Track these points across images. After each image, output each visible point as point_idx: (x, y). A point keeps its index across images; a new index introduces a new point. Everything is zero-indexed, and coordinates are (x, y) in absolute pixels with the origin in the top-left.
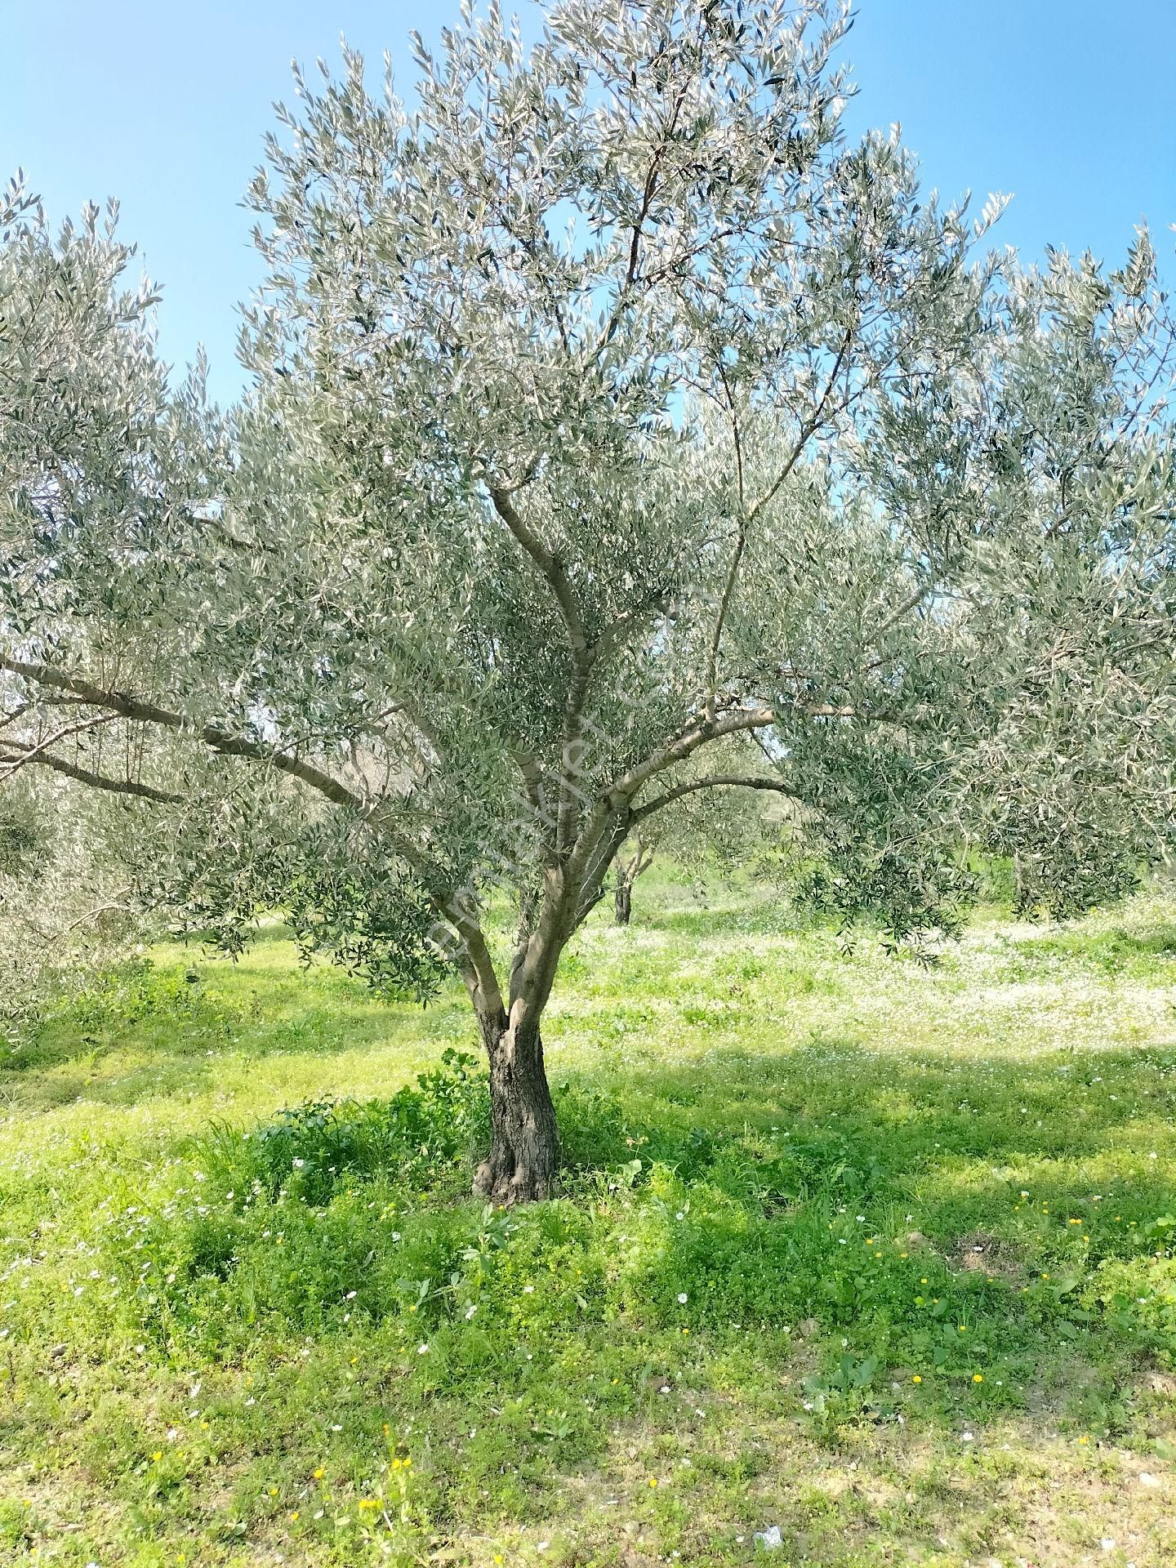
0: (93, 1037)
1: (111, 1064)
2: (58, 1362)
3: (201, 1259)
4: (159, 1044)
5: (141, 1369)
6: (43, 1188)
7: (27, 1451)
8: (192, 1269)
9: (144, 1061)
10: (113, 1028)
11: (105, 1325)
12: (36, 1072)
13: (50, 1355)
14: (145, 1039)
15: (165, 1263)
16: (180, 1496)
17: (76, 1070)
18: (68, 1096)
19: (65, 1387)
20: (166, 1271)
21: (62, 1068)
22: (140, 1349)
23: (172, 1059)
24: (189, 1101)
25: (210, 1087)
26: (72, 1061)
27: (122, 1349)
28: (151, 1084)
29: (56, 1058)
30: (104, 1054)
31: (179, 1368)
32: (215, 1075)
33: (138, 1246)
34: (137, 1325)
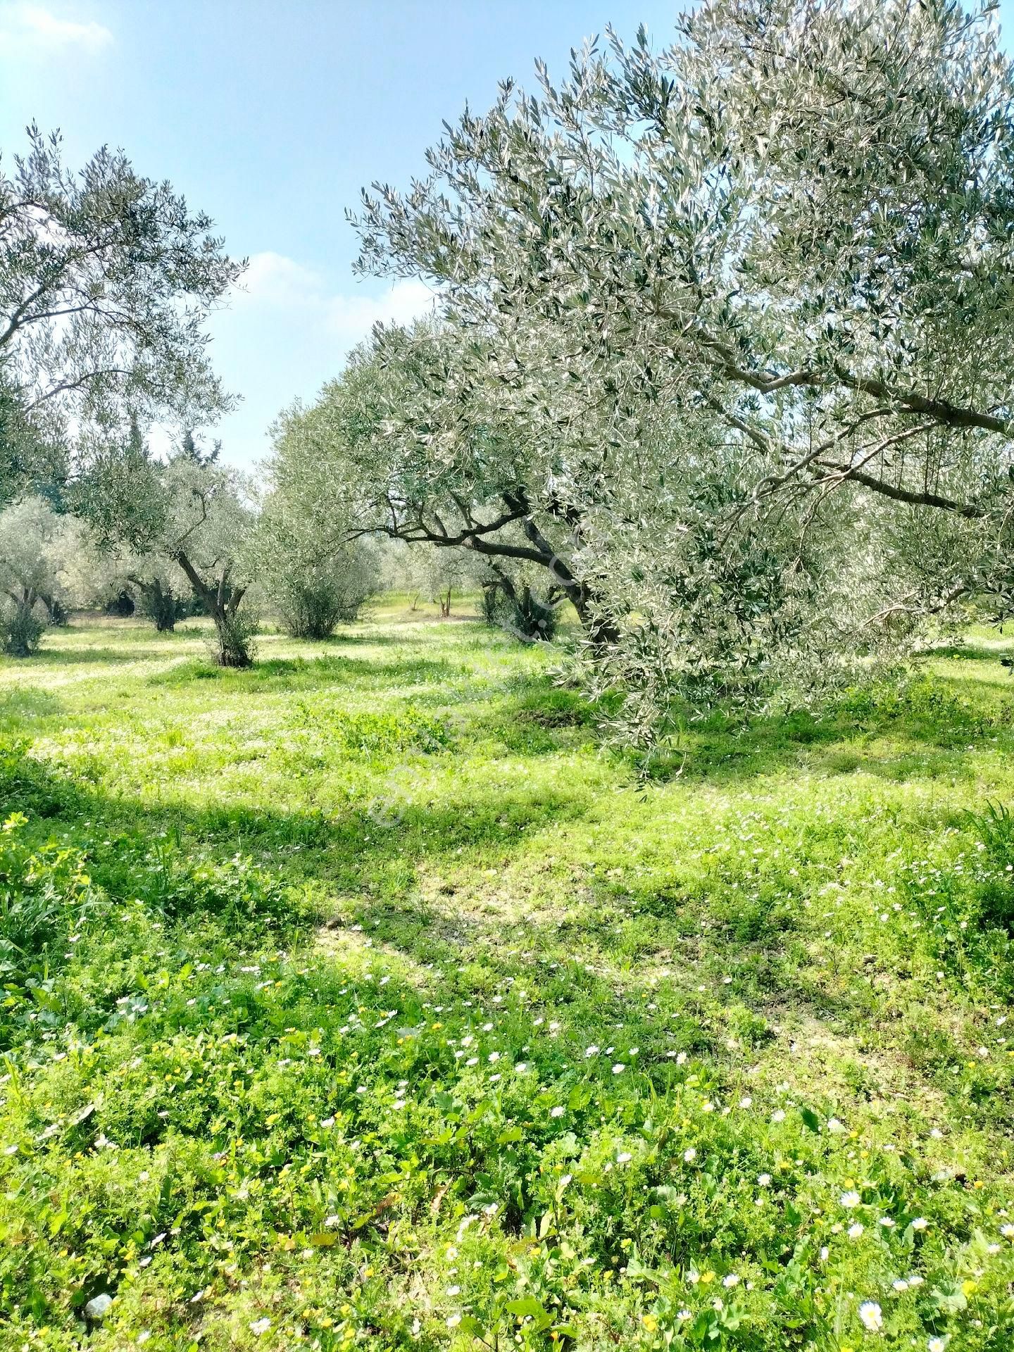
0: (861, 725)
1: (879, 747)
2: (869, 967)
3: (988, 915)
4: (919, 736)
5: (940, 992)
6: (839, 832)
7: (855, 1027)
8: (982, 921)
9: (906, 748)
10: (876, 719)
11: (907, 950)
12: (819, 746)
13: (863, 961)
14: (905, 731)
15: (957, 911)
16: (992, 1103)
17: (851, 748)
18: (848, 767)
19: (878, 988)
20: (958, 918)
21: (839, 745)
22: (940, 975)
23: (933, 749)
24: (953, 786)
25: (972, 776)
26: (847, 741)
27: (923, 972)
28: (919, 768)
29: (834, 737)
30: (872, 739)
31: (975, 1000)
32: (975, 766)
33: (930, 892)
34: (936, 956)
